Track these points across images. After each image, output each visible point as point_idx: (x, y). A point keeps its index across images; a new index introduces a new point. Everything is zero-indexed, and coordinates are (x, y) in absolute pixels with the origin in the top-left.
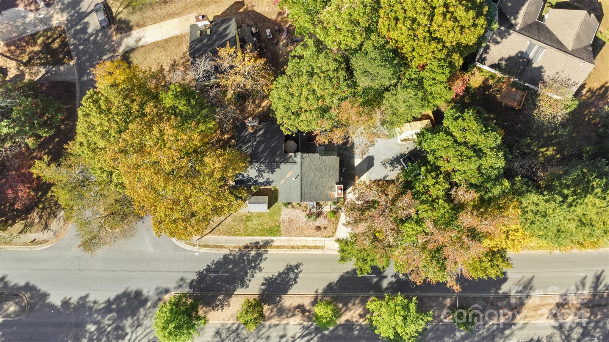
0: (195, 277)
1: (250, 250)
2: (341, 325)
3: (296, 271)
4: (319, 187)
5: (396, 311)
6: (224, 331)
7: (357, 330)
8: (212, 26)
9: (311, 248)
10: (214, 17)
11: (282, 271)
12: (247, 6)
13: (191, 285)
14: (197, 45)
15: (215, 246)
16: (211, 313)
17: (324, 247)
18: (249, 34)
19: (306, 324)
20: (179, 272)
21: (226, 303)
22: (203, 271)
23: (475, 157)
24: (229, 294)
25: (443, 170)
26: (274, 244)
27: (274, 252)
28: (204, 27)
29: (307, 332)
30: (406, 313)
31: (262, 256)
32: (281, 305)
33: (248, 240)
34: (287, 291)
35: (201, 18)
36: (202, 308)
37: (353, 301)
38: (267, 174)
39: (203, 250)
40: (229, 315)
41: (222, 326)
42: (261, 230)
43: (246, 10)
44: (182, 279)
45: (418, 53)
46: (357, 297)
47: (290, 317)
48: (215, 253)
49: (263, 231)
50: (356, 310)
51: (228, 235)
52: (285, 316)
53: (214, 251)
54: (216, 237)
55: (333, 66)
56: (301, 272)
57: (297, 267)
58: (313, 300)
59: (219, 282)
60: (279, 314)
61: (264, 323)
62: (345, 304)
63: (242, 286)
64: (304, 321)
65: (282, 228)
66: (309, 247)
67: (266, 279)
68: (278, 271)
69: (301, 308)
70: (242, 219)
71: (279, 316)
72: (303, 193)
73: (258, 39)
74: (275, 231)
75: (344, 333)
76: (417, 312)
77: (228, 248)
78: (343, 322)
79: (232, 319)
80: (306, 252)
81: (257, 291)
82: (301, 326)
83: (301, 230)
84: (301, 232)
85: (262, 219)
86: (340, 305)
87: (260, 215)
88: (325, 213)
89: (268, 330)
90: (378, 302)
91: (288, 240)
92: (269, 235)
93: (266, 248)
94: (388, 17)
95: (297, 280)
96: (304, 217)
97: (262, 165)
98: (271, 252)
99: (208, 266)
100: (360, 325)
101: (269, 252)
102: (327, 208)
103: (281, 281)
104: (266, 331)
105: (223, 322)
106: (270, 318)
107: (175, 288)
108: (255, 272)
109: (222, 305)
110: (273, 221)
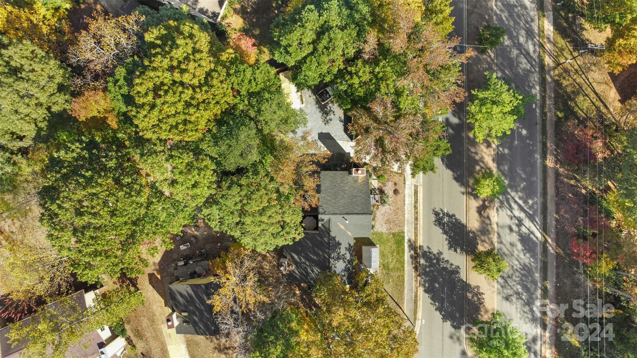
0: (449, 323)
1: (420, 265)
2: (498, 168)
3: (441, 215)
4: (355, 194)
5: (487, 112)
6: (505, 292)
7: (503, 150)
8: (178, 310)
9: (417, 199)
10: (166, 306)
11: (441, 230)
12: (154, 270)
13: (457, 327)
14: (200, 328)
15: (416, 302)
16: (486, 306)
17: (415, 185)
18: (185, 269)
19: (497, 204)
20: (443, 340)
21: (476, 290)
22: (442, 315)
23: (330, 34)
24: (466, 287)
25: (342, 67)
26: (413, 238)
27: (421, 239)
28: (179, 319)
29: (505, 203)
30: (489, 101)
31: (425, 252)
32: (477, 231)
33: (408, 267)
34: (463, 225)
35: (170, 323)
36: (482, 316)
37: (473, 155)
38: (341, 250)
39: (420, 315)
40: (488, 287)
41: (500, 293)
42: (398, 253)
43: (159, 271)
44: (451, 337)
45: (222, 97)
46: (469, 149)
47: (490, 221)
48: (423, 302)
49: (399, 250)
50: (482, 151)
51: (404, 288)
52: (489, 226)
53: (420, 303)
54: (405, 301)
55: (235, 190)
56: (442, 210)
57: (436, 214)
58: (472, 198)
59: (453, 298)
60: (487, 233)
61: (496, 248)
62: (476, 162)
63: (458, 272)
64: (494, 206)
65: (396, 230)
66: (416, 202)
67: (450, 248)
68: (442, 235)
69: (481, 210)
70: (386, 273)
71: (489, 234)
72: (362, 212)
73: (191, 258)
74: (399, 238)
75: (507, 164)
76: (488, 89)
77: (417, 288)
78: (495, 165)
79: (493, 284)
80: (421, 204)
81: (463, 256)
82: (500, 210)
83: (398, 211)
84: (400, 210)
85: (386, 252)
86: (478, 168)
87: (383, 255)
88: (380, 185)
89: (505, 245)
90: (476, 130)
91: (408, 223)
92: (403, 245)
93: (417, 247)
94: (184, 131)
95: (451, 214)
96: (384, 208)
97: (332, 256)
98: (421, 242)
99: (436, 309)
100: (498, 146)
101: (421, 244)
102: (375, 183)
103: (452, 231)
104: (506, 247)
105: (496, 293)
106: (492, 243)
107: (460, 344)
108: (443, 259)
109: (478, 294)
110: (388, 241)
